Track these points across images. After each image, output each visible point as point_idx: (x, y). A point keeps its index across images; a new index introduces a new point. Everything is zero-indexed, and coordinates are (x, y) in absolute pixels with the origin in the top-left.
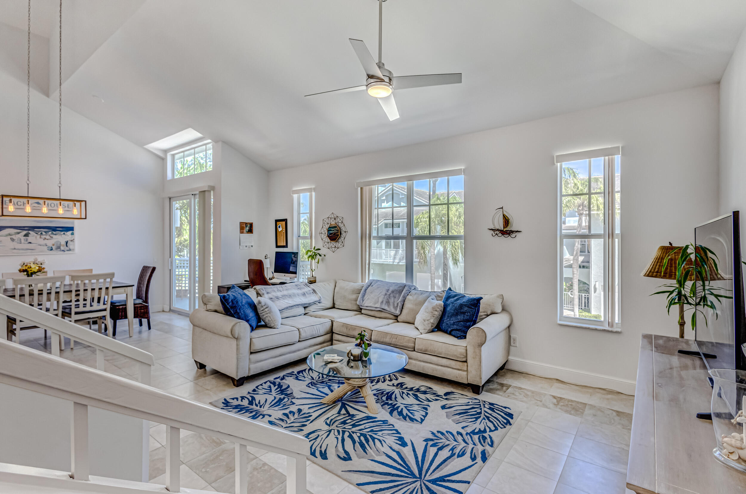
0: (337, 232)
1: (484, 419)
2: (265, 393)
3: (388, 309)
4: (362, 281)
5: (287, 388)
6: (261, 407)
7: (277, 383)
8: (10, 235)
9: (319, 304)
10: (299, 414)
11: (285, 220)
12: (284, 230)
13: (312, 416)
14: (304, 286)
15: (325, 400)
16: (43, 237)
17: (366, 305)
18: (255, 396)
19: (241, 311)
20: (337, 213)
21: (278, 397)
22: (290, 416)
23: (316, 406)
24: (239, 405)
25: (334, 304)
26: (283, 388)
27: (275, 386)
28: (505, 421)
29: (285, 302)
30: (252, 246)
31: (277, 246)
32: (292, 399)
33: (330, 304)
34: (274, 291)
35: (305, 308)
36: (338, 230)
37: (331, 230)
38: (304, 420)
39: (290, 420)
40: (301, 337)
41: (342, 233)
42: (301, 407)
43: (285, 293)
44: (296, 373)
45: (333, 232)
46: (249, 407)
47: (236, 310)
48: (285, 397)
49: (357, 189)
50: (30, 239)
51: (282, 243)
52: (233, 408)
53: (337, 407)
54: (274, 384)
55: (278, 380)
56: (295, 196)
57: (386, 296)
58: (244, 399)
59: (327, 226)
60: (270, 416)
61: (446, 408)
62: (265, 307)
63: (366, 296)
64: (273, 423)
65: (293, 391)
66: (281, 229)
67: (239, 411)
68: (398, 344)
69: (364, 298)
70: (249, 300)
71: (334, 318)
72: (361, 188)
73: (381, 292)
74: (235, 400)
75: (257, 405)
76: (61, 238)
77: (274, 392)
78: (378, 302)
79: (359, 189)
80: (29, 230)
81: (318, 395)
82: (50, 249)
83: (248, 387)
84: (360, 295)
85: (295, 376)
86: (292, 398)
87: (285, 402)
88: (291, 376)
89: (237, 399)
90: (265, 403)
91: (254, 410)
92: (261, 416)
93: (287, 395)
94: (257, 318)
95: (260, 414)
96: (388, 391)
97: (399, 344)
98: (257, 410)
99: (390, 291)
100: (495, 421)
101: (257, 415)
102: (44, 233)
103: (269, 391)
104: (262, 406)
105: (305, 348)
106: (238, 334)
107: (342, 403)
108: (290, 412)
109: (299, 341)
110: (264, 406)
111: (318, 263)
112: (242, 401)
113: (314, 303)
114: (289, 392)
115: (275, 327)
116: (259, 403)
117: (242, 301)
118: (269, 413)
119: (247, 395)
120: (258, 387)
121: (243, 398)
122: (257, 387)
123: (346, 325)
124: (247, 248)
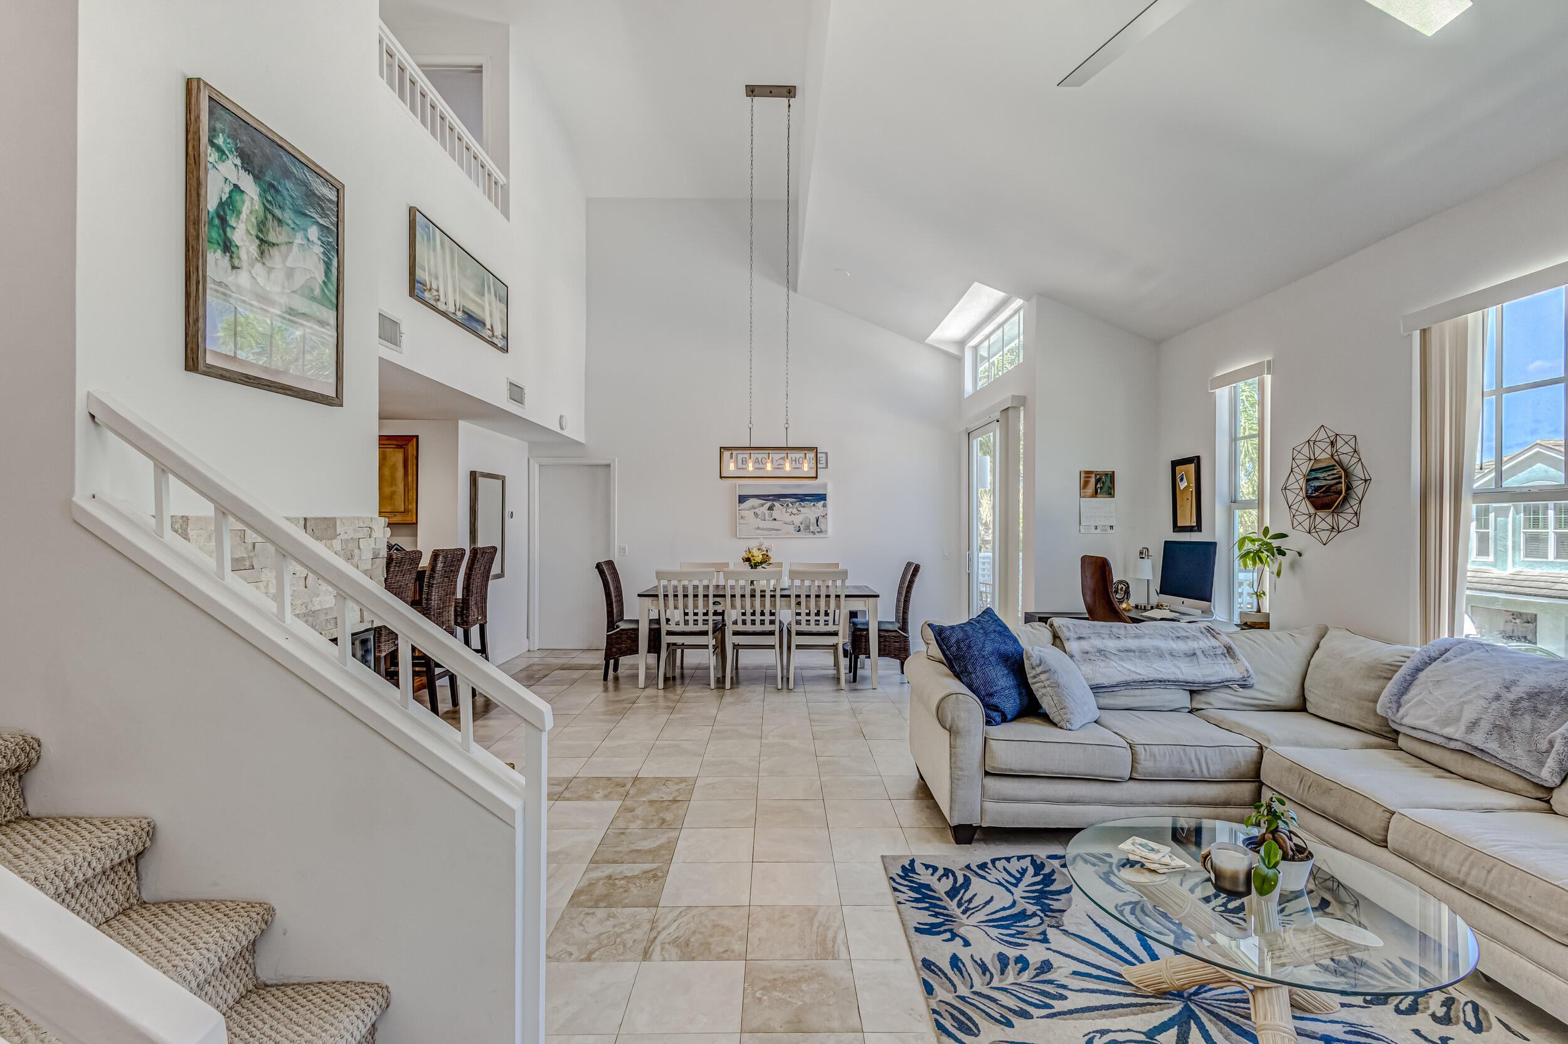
0: (1335, 481)
2: (1000, 884)
3: (1503, 755)
4: (1425, 638)
5: (1060, 892)
6: (964, 912)
7: (1047, 870)
8: (754, 508)
9: (1241, 690)
10: (1037, 975)
11: (1196, 461)
12: (1193, 485)
13: (1066, 998)
14: (1199, 635)
15: (1141, 973)
16: (790, 510)
17: (1406, 721)
18: (974, 880)
19: (975, 669)
20: (1335, 426)
21: (1022, 905)
22: (1011, 970)
23: (1098, 977)
24: (928, 887)
25: (1304, 700)
26: (1053, 888)
27: (1035, 875)
29: (1123, 666)
30: (1112, 527)
31: (1177, 528)
32: (1049, 926)
33: (1285, 694)
34: (1099, 635)
35: (1192, 692)
36: (1340, 477)
37: (1317, 479)
38: (1036, 998)
39: (1001, 981)
40: (1139, 767)
41: (1355, 484)
42: (1057, 961)
43: (1132, 643)
44: (1115, 860)
45: (1324, 483)
46: (941, 900)
47: (966, 667)
48: (1039, 913)
49: (1410, 336)
50: (776, 513)
51: (1187, 518)
52: (912, 889)
53: (1166, 1011)
54: (1038, 867)
55: (1056, 863)
56: (1223, 394)
57: (1495, 705)
58: (948, 878)
59: (1305, 468)
60: (967, 943)
62: (1039, 670)
63: (1413, 691)
64: (960, 964)
65: (1070, 905)
66: (1186, 484)
67: (916, 900)
68: (1494, 893)
69: (1405, 698)
70: (1009, 648)
71: (1269, 741)
72: (1424, 332)
73: (1477, 688)
74: (930, 871)
75: (959, 905)
76: (810, 512)
77: (1019, 892)
78: (1458, 720)
79: (1417, 334)
80: (774, 500)
81: (1127, 950)
82: (797, 529)
83: (980, 853)
84: (1391, 687)
85: (1105, 868)
86: (1054, 923)
87: (1027, 926)
88: (1094, 865)
89: (935, 869)
90: (980, 907)
91: (945, 912)
92: (948, 935)
93: (1046, 910)
94: (1020, 694)
95: (950, 927)
97: (1501, 897)
98: (952, 917)
99: (1518, 692)
101: (942, 929)
102: (790, 505)
103: (1014, 881)
104: (969, 913)
105: (1154, 804)
106: (953, 720)
107: (1187, 1008)
108: (1021, 959)
109: (1131, 779)
110: (973, 913)
111: (1279, 574)
112: (939, 880)
113: (1224, 684)
114: (1056, 905)
115: (1062, 724)
116: (970, 901)
117: (983, 647)
118: (970, 937)
119: (961, 869)
120: (997, 863)
121: (947, 872)
122: (993, 861)
123: (1300, 771)
124: (1098, 531)
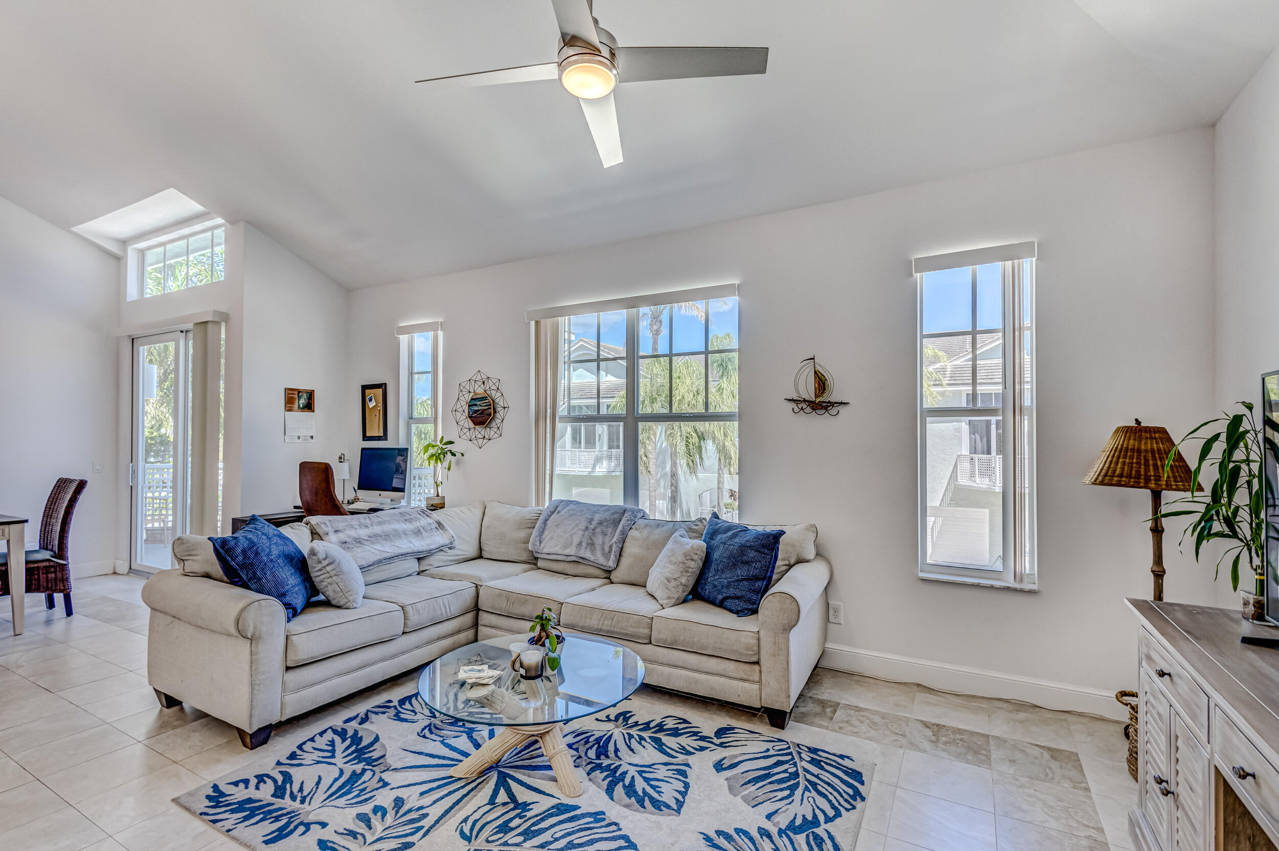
0: (487, 407)
1: (806, 789)
2: (319, 762)
3: (592, 558)
4: (538, 504)
5: (372, 744)
6: (303, 801)
7: (350, 733)
9: (449, 551)
10: (397, 812)
11: (382, 386)
12: (381, 405)
13: (428, 814)
14: (419, 516)
15: (462, 769)
17: (545, 551)
18: (292, 771)
19: (265, 574)
20: (488, 371)
21: (349, 769)
22: (375, 821)
23: (438, 787)
24: (250, 800)
25: (481, 549)
26: (364, 743)
27: (344, 740)
28: (851, 792)
29: (375, 549)
30: (312, 437)
31: (365, 438)
32: (381, 772)
33: (472, 551)
34: (352, 527)
35: (419, 559)
36: (490, 405)
37: (476, 405)
38: (408, 829)
39: (373, 835)
40: (409, 623)
41: (498, 409)
42: (403, 793)
43: (377, 529)
44: (396, 703)
45: (480, 408)
46: (273, 804)
47: (255, 573)
48: (367, 767)
49: (529, 323)
51: (375, 430)
52: (233, 811)
53: (487, 786)
54: (342, 734)
55: (354, 724)
56: (404, 339)
57: (587, 533)
58: (265, 782)
59: (468, 397)
60: (324, 825)
61: (726, 769)
62: (325, 563)
63: (546, 533)
64: (330, 844)
65: (385, 749)
66: (375, 404)
67: (246, 818)
68: (615, 630)
69: (543, 537)
70: (289, 549)
71: (481, 580)
72: (537, 323)
73: (577, 525)
74: (242, 785)
75: (293, 797)
77: (339, 759)
78: (571, 544)
79: (533, 323)
81: (444, 758)
83: (281, 747)
84: (535, 532)
85: (392, 712)
86: (383, 768)
87: (364, 782)
88: (384, 713)
89: (246, 782)
90: (314, 790)
91: (284, 811)
92: (302, 829)
93: (370, 762)
94: (306, 588)
95: (298, 821)
96: (598, 734)
97: (619, 630)
98: (293, 812)
99: (595, 523)
100: (831, 793)
101: (292, 827)
103: (330, 754)
104: (308, 800)
105: (417, 647)
106: (255, 628)
107: (500, 773)
108: (376, 809)
109: (404, 633)
110: (312, 798)
111: (449, 469)
112: (257, 788)
113: (440, 549)
114: (375, 755)
115: (349, 604)
116: (301, 790)
117: (270, 551)
118: (322, 818)
119: (274, 769)
120: (304, 747)
121: (261, 779)
122: (300, 747)
123: (507, 595)
124: (301, 440)
